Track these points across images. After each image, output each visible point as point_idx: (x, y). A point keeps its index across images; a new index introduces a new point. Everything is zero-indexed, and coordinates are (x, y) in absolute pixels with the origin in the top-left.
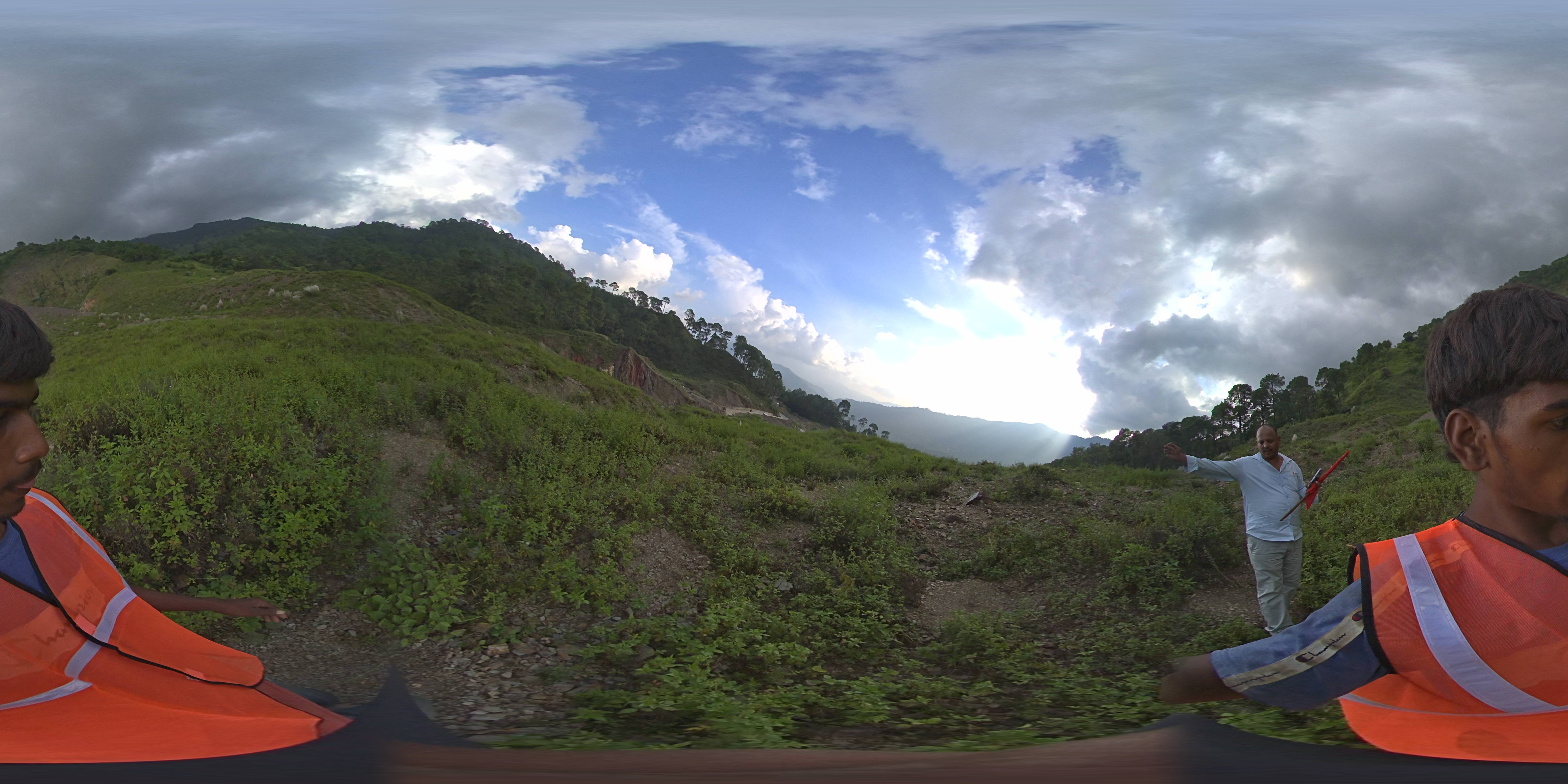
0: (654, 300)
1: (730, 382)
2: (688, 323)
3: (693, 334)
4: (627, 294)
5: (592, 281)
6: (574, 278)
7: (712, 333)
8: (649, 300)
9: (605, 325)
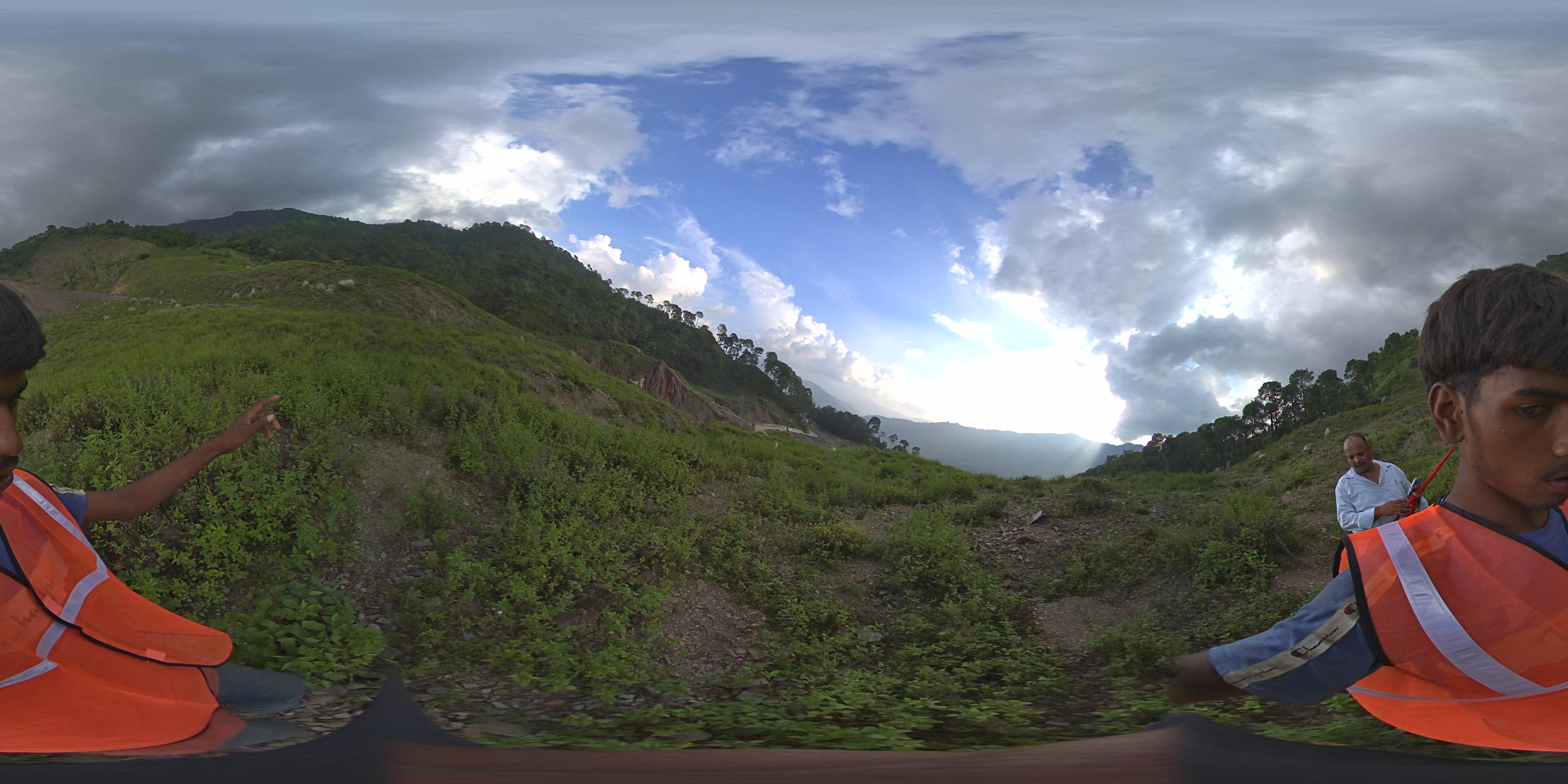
0: (688, 314)
1: (761, 398)
2: (720, 338)
3: (725, 349)
4: (662, 307)
5: (627, 292)
6: (611, 288)
7: (744, 348)
8: (683, 314)
9: (637, 337)
